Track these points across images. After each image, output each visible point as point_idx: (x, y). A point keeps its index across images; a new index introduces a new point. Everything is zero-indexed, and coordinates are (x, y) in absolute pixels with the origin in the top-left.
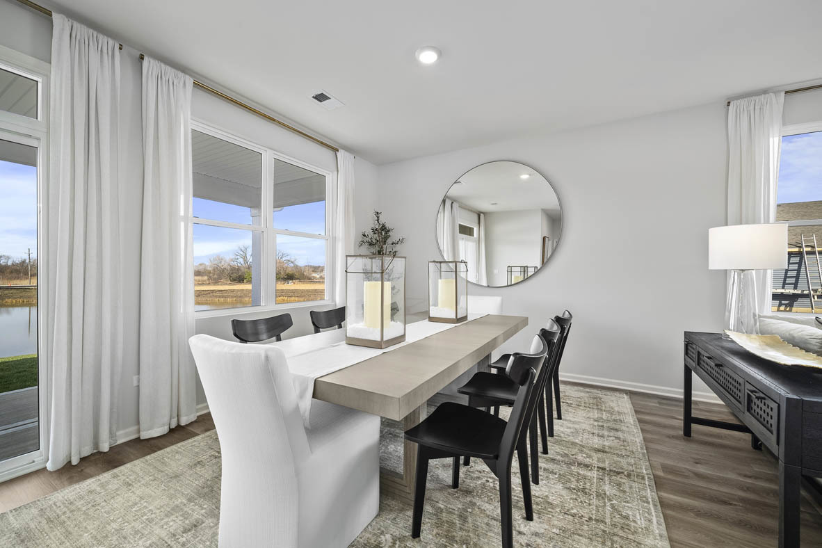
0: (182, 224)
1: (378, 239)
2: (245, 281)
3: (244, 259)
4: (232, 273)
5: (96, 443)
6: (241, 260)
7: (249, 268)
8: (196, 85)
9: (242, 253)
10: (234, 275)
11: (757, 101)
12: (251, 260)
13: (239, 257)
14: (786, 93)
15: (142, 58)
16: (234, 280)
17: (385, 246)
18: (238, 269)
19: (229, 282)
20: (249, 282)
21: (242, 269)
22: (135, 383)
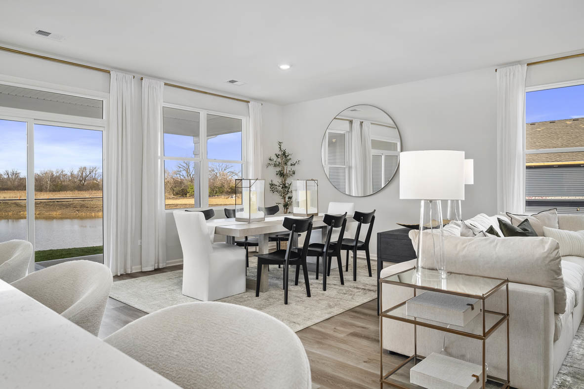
0: (159, 160)
1: (280, 162)
2: (188, 195)
3: (187, 172)
4: (175, 187)
5: (125, 270)
6: (184, 173)
7: (192, 181)
8: (166, 84)
9: (185, 165)
10: (177, 189)
11: (511, 69)
12: (193, 173)
13: (181, 169)
14: (528, 65)
15: (142, 79)
16: (177, 194)
17: (285, 167)
18: (181, 183)
19: (172, 196)
20: (192, 196)
21: (185, 182)
22: (139, 244)
